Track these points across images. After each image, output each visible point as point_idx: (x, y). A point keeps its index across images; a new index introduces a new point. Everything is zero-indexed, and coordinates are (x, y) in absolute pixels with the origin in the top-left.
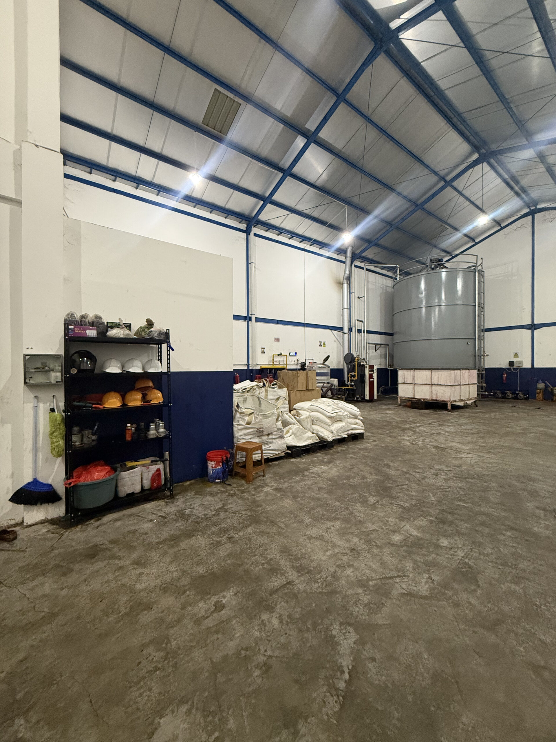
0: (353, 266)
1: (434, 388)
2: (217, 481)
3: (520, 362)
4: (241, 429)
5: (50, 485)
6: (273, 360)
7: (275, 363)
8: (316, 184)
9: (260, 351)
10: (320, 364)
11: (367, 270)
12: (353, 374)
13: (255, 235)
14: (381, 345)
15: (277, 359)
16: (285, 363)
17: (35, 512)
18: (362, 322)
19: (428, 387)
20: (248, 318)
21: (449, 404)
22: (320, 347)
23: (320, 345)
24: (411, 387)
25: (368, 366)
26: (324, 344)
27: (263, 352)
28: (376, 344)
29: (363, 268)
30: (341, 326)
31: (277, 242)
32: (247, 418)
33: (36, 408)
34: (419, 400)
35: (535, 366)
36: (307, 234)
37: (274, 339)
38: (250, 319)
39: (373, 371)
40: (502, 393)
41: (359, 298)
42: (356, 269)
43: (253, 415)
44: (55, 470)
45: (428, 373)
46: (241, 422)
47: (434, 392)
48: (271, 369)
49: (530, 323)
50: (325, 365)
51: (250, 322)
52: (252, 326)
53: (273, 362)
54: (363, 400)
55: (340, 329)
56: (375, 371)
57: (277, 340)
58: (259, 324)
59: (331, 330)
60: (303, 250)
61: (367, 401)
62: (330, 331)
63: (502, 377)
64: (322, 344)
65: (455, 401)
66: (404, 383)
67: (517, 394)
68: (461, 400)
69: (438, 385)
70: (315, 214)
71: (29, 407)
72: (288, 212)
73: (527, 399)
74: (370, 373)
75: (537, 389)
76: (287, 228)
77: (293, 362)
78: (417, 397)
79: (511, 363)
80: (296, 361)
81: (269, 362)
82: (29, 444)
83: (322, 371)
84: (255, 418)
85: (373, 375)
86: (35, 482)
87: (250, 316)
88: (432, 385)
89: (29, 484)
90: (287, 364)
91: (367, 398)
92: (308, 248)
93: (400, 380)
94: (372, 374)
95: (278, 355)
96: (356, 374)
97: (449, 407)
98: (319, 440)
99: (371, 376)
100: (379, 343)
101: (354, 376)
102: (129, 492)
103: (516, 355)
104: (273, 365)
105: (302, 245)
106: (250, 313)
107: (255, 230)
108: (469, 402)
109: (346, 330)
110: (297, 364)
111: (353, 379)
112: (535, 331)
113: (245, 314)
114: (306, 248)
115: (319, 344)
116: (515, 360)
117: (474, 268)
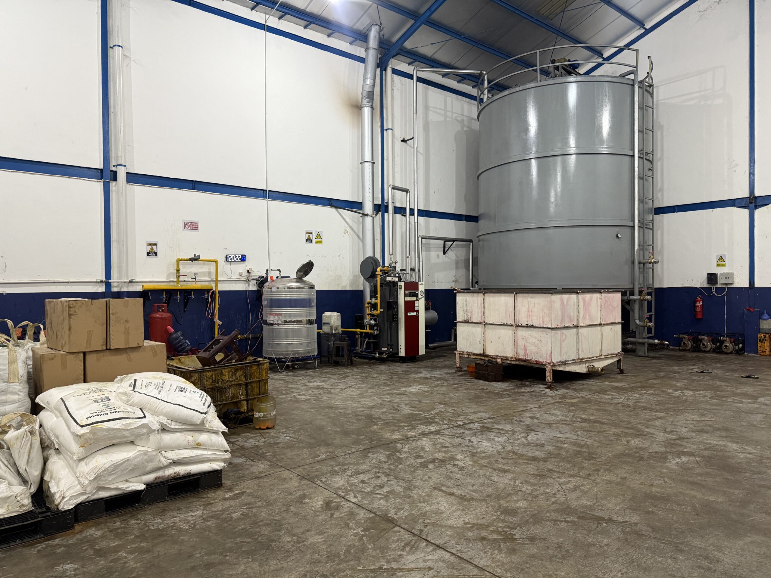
0: (389, 71)
1: (521, 332)
3: (729, 276)
6: (178, 271)
7: (181, 278)
9: (144, 250)
10: (294, 280)
11: (420, 80)
12: (373, 301)
14: (454, 240)
15: (188, 269)
16: (214, 278)
18: (407, 191)
19: (508, 332)
20: (107, 174)
21: (549, 370)
22: (309, 245)
23: (309, 240)
24: (479, 329)
25: (402, 284)
26: (319, 236)
27: (152, 253)
28: (446, 240)
29: (410, 77)
30: (359, 200)
34: (494, 358)
35: (757, 285)
37: (182, 225)
38: (114, 176)
39: (416, 295)
40: (693, 341)
41: (404, 141)
42: (396, 78)
45: (506, 299)
47: (521, 343)
48: (171, 293)
49: (746, 194)
50: (303, 282)
51: (113, 184)
52: (118, 192)
53: (178, 277)
54: (393, 357)
55: (354, 206)
56: (421, 296)
57: (192, 226)
58: (139, 190)
59: (336, 207)
60: (262, 27)
61: (403, 360)
62: (333, 209)
63: (695, 306)
64: (313, 237)
65: (564, 363)
66: (467, 322)
67: (722, 342)
68: (580, 361)
69: (527, 326)
73: (739, 352)
74: (408, 299)
75: (759, 331)
77: (236, 277)
78: (490, 352)
79: (712, 278)
80: (245, 274)
81: (169, 275)
83: (296, 296)
85: (416, 304)
87: (114, 169)
88: (517, 326)
90: (217, 281)
91: (402, 353)
92: (273, 22)
93: (460, 316)
94: (413, 302)
95: (191, 260)
96: (378, 301)
97: (549, 377)
99: (410, 306)
103: (721, 260)
104: (178, 282)
106: (113, 162)
109: (368, 208)
110: (248, 281)
111: (373, 312)
112: (757, 212)
113: (98, 164)
114: (269, 24)
115: (304, 237)
116: (718, 271)
117: (631, 77)
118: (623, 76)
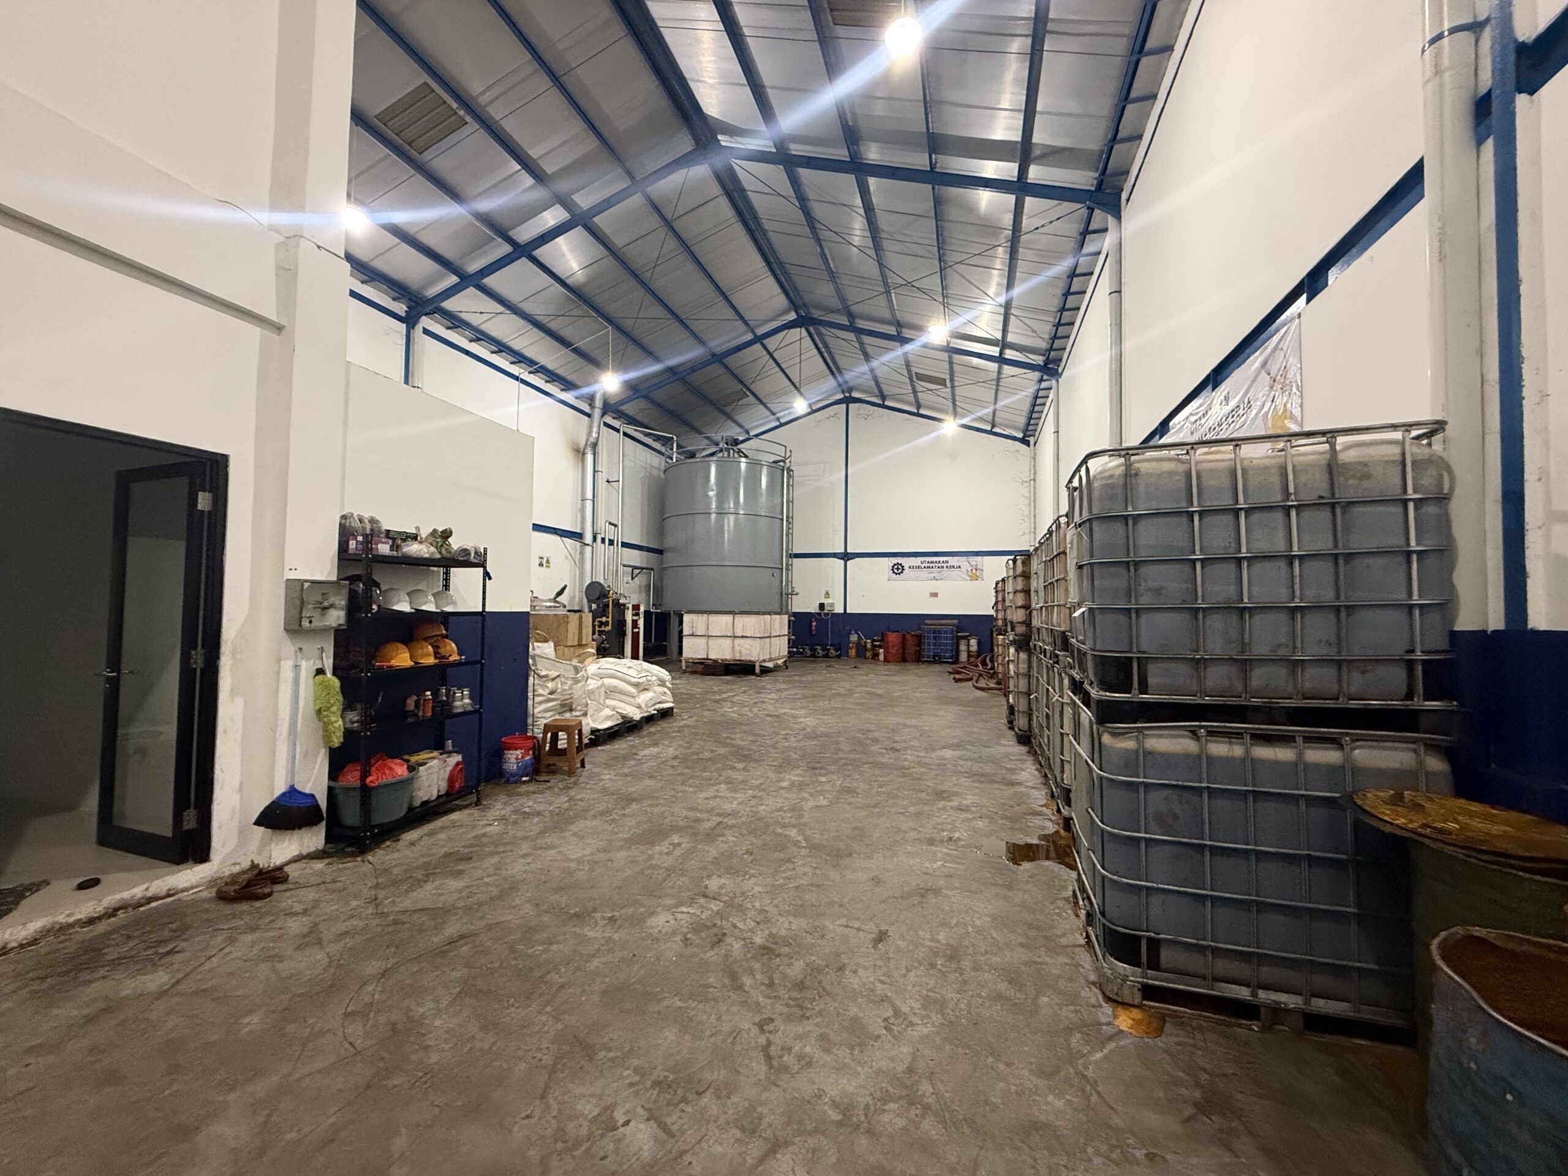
0: (604, 424)
1: (738, 641)
2: (524, 779)
3: (832, 605)
4: (541, 703)
5: (313, 796)
8: (568, 281)
10: (550, 600)
11: (625, 434)
12: (604, 619)
13: (426, 331)
14: (642, 569)
17: (286, 843)
18: (615, 526)
19: (729, 641)
21: (757, 665)
22: (542, 568)
23: (541, 565)
24: (703, 641)
25: (630, 606)
26: (548, 562)
28: (634, 568)
29: (618, 431)
30: (578, 531)
31: (467, 353)
32: (550, 685)
33: (297, 667)
34: (715, 661)
35: (848, 611)
36: (529, 353)
39: (638, 615)
40: (811, 650)
41: (608, 481)
42: (606, 429)
43: (557, 680)
44: (315, 772)
45: (728, 618)
46: (540, 691)
47: (737, 648)
49: (842, 551)
50: (560, 602)
55: (577, 536)
56: (642, 615)
59: (561, 536)
60: (517, 378)
62: (558, 538)
63: (811, 626)
64: (544, 562)
65: (764, 661)
66: (692, 635)
67: (828, 650)
68: (771, 660)
69: (743, 637)
70: (553, 325)
71: (287, 667)
72: (501, 309)
73: (839, 656)
74: (635, 618)
75: (849, 642)
76: (494, 333)
78: (712, 656)
79: (822, 606)
82: (284, 729)
84: (563, 683)
85: (639, 622)
86: (292, 791)
88: (735, 637)
89: (284, 795)
92: (525, 375)
93: (686, 631)
94: (636, 621)
96: (610, 620)
97: (757, 670)
98: (621, 721)
99: (635, 624)
100: (638, 564)
101: (606, 624)
102: (425, 799)
103: (827, 595)
105: (514, 370)
107: (426, 322)
108: (780, 662)
109: (588, 539)
111: (603, 628)
112: (849, 563)
114: (522, 376)
115: (537, 561)
116: (826, 601)
117: (782, 464)
118: (775, 462)
